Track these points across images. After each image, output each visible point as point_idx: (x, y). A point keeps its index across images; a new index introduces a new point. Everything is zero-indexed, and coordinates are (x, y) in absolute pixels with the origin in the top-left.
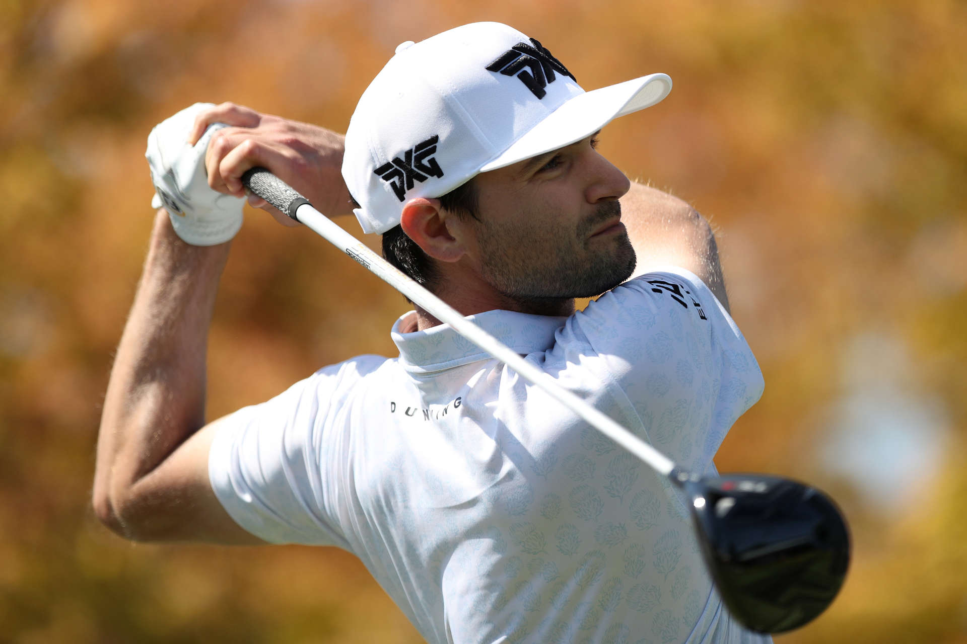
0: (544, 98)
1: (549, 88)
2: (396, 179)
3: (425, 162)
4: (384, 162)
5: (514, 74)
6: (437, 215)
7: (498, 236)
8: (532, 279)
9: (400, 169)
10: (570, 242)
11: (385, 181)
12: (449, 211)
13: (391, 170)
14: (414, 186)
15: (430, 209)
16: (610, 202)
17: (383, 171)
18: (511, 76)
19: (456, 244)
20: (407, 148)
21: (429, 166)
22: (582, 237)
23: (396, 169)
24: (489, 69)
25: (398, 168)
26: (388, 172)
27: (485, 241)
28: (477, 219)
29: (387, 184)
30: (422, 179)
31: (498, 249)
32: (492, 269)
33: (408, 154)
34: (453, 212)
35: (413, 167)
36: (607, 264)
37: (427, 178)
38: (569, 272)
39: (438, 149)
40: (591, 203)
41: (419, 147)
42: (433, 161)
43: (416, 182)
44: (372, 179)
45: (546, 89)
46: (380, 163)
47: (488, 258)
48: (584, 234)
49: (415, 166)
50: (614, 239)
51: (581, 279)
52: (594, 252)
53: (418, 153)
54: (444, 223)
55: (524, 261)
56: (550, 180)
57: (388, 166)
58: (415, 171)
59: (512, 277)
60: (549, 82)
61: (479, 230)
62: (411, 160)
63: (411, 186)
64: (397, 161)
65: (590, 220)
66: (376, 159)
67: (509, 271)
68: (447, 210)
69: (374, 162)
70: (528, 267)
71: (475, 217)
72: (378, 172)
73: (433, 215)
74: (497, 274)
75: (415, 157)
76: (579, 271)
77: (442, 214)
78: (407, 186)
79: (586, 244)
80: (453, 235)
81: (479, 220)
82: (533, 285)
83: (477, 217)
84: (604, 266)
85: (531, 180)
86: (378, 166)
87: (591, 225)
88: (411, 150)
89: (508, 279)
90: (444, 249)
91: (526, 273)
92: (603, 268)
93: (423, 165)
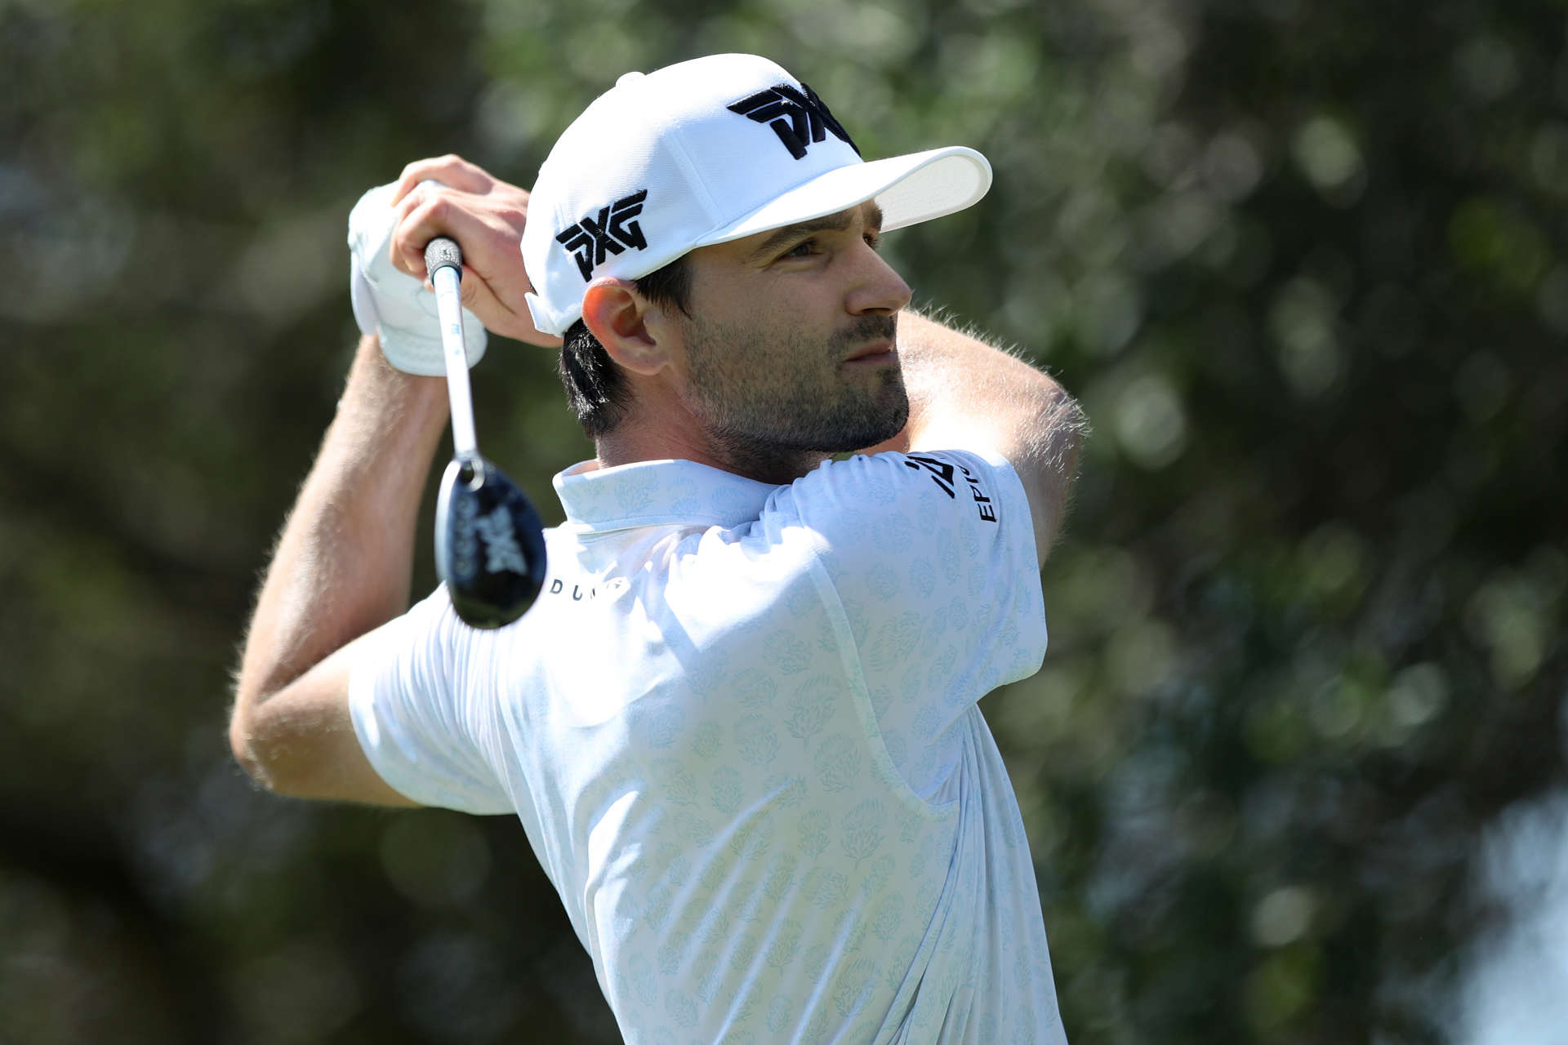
0: (803, 160)
1: (812, 148)
2: (583, 249)
3: (624, 226)
4: (569, 224)
5: (767, 120)
6: (633, 306)
7: (714, 341)
8: (753, 410)
9: (590, 235)
10: (815, 362)
11: (568, 251)
12: (650, 302)
13: (577, 236)
14: (606, 259)
15: (625, 297)
16: (878, 317)
17: (567, 237)
18: (761, 122)
19: (657, 349)
20: (603, 205)
21: (629, 232)
22: (835, 357)
23: (584, 233)
24: (731, 108)
25: (587, 233)
26: (574, 238)
27: (695, 347)
28: (686, 314)
29: (571, 255)
30: (617, 250)
31: (710, 360)
32: (700, 390)
33: (604, 213)
34: (654, 302)
35: (607, 232)
36: (861, 406)
37: (624, 249)
38: (807, 406)
39: (643, 209)
40: (849, 313)
41: (619, 205)
42: (634, 226)
43: (608, 254)
44: (554, 248)
45: (807, 148)
46: (565, 224)
47: (696, 372)
48: (839, 352)
49: (610, 231)
50: (878, 372)
51: (823, 420)
52: (847, 384)
53: (617, 212)
54: (642, 318)
55: (744, 381)
56: (794, 271)
57: (575, 229)
58: (609, 238)
59: (725, 403)
60: (815, 141)
61: (689, 330)
62: (606, 221)
63: (601, 259)
64: (587, 222)
65: (848, 335)
66: (560, 220)
67: (723, 395)
68: (647, 299)
69: (558, 223)
70: (749, 391)
71: (684, 311)
72: (562, 238)
73: (629, 305)
74: (706, 396)
75: (612, 217)
76: (822, 409)
77: (641, 304)
78: (597, 260)
79: (839, 368)
80: (652, 335)
81: (689, 316)
82: (754, 418)
83: (686, 310)
84: (857, 409)
85: (768, 267)
86: (562, 230)
87: (848, 342)
88: (608, 208)
89: (720, 406)
90: (637, 355)
91: (746, 400)
92: (855, 411)
93: (621, 230)
